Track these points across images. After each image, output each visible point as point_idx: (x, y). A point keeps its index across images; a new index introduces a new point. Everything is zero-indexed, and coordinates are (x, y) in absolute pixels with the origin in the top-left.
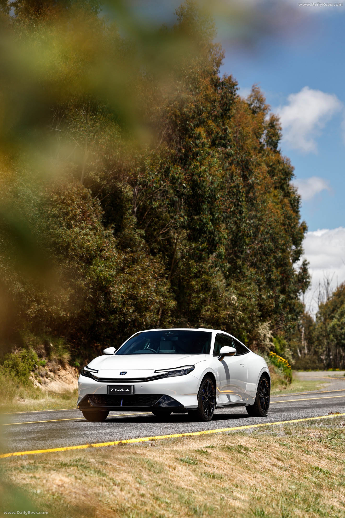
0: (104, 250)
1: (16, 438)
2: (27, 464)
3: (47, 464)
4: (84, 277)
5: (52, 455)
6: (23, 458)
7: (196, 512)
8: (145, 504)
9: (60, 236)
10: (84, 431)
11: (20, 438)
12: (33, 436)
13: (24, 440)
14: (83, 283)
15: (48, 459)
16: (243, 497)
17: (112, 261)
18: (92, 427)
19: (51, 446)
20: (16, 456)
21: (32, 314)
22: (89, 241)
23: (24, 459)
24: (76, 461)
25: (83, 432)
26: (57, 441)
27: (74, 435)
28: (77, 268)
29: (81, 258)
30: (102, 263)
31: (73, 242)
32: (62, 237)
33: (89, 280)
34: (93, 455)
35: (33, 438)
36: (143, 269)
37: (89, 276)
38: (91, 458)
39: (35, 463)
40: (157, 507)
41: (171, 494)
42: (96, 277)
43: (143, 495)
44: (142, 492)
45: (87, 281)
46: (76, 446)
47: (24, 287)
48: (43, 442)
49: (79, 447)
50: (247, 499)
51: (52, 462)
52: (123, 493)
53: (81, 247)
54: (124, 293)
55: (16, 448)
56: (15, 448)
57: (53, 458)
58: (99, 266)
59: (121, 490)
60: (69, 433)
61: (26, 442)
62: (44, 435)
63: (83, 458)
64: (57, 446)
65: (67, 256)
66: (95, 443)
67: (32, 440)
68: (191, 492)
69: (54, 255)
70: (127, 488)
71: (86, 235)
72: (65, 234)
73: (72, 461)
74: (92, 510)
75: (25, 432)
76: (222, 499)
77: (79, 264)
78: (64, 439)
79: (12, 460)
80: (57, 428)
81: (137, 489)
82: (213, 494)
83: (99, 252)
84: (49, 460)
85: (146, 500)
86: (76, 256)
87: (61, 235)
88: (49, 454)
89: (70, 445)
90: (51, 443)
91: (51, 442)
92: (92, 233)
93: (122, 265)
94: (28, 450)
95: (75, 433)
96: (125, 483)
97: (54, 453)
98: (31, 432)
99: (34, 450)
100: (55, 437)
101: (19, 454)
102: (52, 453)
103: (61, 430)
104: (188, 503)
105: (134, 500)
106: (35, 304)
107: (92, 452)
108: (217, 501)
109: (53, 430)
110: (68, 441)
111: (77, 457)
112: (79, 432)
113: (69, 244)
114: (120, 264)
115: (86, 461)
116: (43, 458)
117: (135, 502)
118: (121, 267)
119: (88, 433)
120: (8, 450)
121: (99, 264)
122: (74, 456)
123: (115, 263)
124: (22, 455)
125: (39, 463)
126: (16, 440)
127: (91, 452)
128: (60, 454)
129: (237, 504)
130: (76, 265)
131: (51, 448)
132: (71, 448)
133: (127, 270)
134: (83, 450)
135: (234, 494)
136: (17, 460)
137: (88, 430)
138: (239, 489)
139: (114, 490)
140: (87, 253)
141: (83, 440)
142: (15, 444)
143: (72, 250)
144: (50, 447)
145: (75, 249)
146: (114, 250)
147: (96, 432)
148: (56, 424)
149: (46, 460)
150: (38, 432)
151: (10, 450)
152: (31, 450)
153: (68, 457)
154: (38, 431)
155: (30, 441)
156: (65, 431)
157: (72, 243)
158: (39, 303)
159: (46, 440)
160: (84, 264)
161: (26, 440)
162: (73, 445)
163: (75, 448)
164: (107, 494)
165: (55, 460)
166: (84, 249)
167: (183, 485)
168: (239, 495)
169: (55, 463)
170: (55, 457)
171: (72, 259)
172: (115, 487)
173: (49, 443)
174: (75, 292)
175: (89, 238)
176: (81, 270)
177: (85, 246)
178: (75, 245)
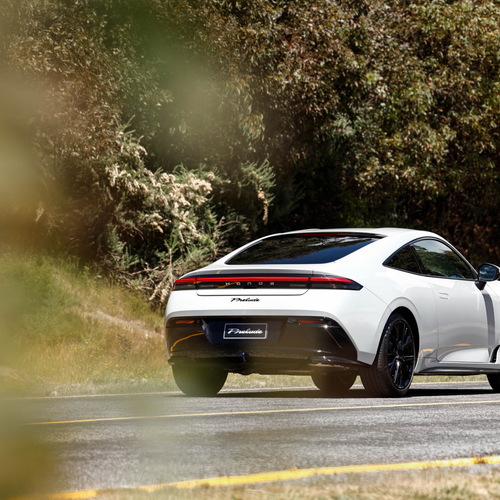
1: (326, 439)
2: (344, 493)
3: (385, 494)
4: (479, 105)
5: (398, 477)
6: (338, 479)
9: (430, 17)
10: (469, 428)
11: (334, 439)
12: (362, 435)
13: (342, 443)
14: (477, 118)
15: (387, 484)
18: (487, 421)
19: (397, 457)
20: (323, 475)
21: (369, 181)
22: (492, 28)
23: (339, 482)
24: (448, 492)
25: (468, 432)
26: (411, 448)
27: (446, 437)
28: (465, 86)
29: (476, 65)
31: (458, 30)
32: (434, 20)
33: (489, 111)
34: (484, 479)
35: (361, 439)
37: (491, 103)
38: (480, 487)
39: (360, 491)
45: (484, 115)
46: (449, 458)
47: (352, 125)
48: (381, 449)
49: (457, 462)
51: (396, 491)
53: (476, 41)
55: (325, 459)
56: (321, 459)
57: (399, 483)
60: (438, 432)
61: (345, 446)
62: (384, 435)
63: (461, 487)
64: (409, 458)
65: (444, 61)
66: (491, 454)
67: (357, 443)
69: (416, 58)
71: (487, 14)
72: (442, 14)
73: (438, 491)
75: (344, 427)
77: (470, 79)
78: (426, 445)
79: (315, 482)
80: (414, 421)
84: (391, 487)
86: (464, 60)
87: (433, 17)
88: (392, 474)
89: (437, 458)
90: (398, 453)
91: (397, 450)
94: (348, 463)
95: (451, 433)
97: (403, 472)
98: (357, 427)
99: (361, 464)
100: (406, 440)
101: (329, 471)
102: (397, 472)
103: (422, 425)
106: (376, 161)
107: (483, 475)
109: (404, 425)
110: (433, 449)
111: (450, 484)
112: (457, 431)
113: (449, 34)
115: (468, 492)
116: (378, 481)
119: (477, 433)
120: (308, 463)
122: (443, 480)
124: (335, 474)
125: (369, 492)
126: (326, 442)
127: (480, 474)
128: (413, 475)
130: (463, 80)
131: (397, 462)
132: (438, 463)
134: (464, 470)
136: (325, 483)
137: (477, 428)
140: (487, 56)
141: (466, 447)
142: (323, 451)
143: (456, 47)
144: (396, 459)
145: (463, 45)
147: (494, 432)
148: (411, 413)
149: (384, 486)
150: (372, 428)
151: (311, 461)
152: (355, 464)
153: (431, 483)
154: (372, 426)
155: (354, 446)
156: (428, 428)
157: (456, 33)
158: (383, 161)
159: (387, 444)
160: (479, 79)
161: (345, 443)
162: (443, 458)
163: (446, 463)
165: (402, 487)
166: (481, 44)
169: (403, 492)
170: (403, 479)
171: (454, 67)
173: (393, 450)
174: (460, 137)
175: (492, 23)
176: (473, 91)
177: (484, 39)
178: (462, 37)
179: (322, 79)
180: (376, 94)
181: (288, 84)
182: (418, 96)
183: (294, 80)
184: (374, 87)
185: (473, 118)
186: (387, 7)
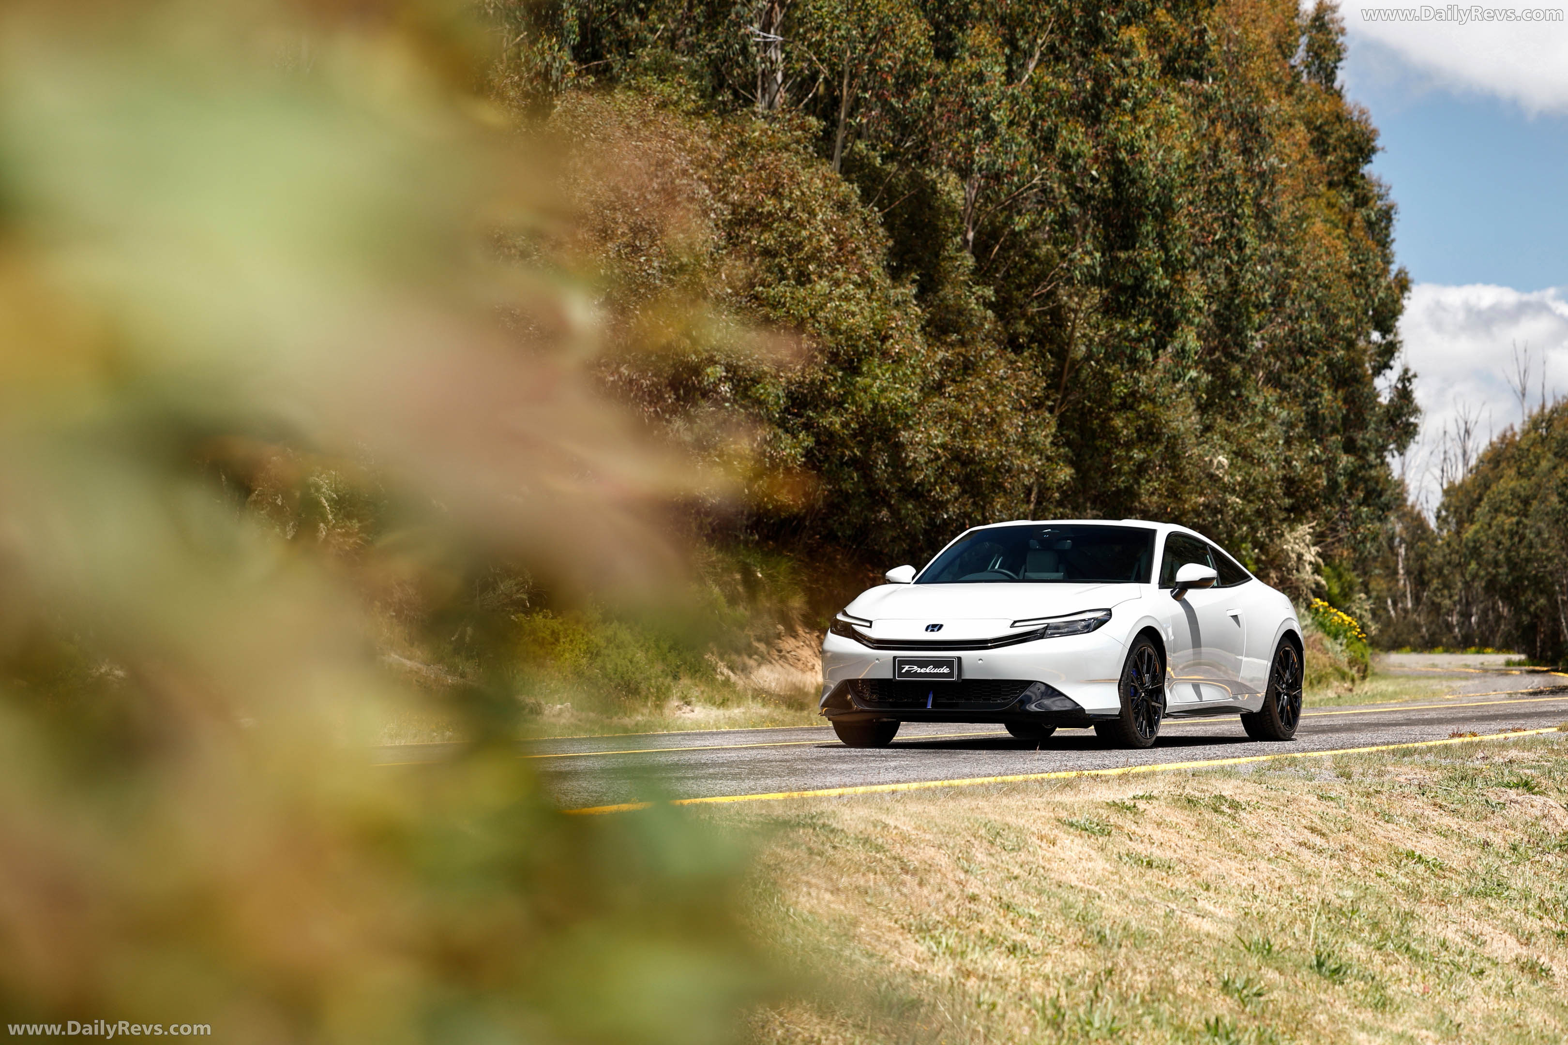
0: (891, 336)
4: (840, 405)
5: (755, 806)
7: (1102, 939)
8: (978, 917)
9: (779, 302)
14: (837, 421)
16: (1221, 913)
17: (912, 366)
22: (853, 315)
28: (823, 383)
29: (834, 357)
30: (887, 370)
32: (784, 305)
33: (853, 412)
36: (990, 386)
37: (854, 402)
40: (1008, 925)
41: (1044, 898)
42: (870, 406)
43: (973, 898)
44: (971, 890)
45: (847, 416)
49: (822, 792)
50: (1231, 917)
51: (754, 819)
52: (925, 891)
53: (834, 331)
54: (943, 446)
57: (756, 811)
58: (875, 378)
59: (921, 884)
68: (1091, 897)
70: (934, 879)
71: (847, 298)
72: (792, 299)
74: (850, 924)
76: (1171, 913)
77: (828, 374)
81: (959, 883)
82: (1148, 903)
83: (879, 343)
85: (980, 908)
86: (821, 352)
87: (783, 300)
92: (860, 294)
93: (937, 376)
96: (930, 867)
97: (761, 801)
99: (712, 796)
104: (1083, 919)
105: (951, 906)
108: (1156, 918)
113: (802, 322)
114: (932, 373)
117: (954, 912)
118: (934, 380)
121: (878, 371)
123: (918, 370)
129: (1206, 926)
130: (821, 375)
131: (753, 794)
133: (949, 389)
135: (1200, 904)
138: (1212, 893)
139: (903, 883)
140: (847, 346)
143: (811, 337)
145: (819, 335)
146: (917, 337)
154: (723, 763)
157: (811, 321)
160: (840, 374)
164: (887, 890)
166: (840, 334)
167: (1073, 879)
168: (1210, 907)
169: (761, 819)
172: (907, 878)
174: (818, 442)
175: (853, 308)
176: (833, 389)
177: (843, 328)
178: (817, 325)
179: (654, 375)
180: (718, 393)
181: (613, 382)
182: (769, 394)
183: (620, 377)
184: (716, 385)
185: (833, 421)
186: (729, 291)
